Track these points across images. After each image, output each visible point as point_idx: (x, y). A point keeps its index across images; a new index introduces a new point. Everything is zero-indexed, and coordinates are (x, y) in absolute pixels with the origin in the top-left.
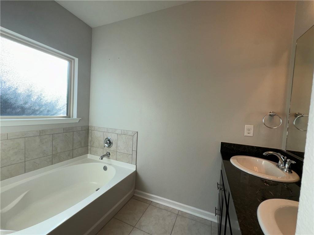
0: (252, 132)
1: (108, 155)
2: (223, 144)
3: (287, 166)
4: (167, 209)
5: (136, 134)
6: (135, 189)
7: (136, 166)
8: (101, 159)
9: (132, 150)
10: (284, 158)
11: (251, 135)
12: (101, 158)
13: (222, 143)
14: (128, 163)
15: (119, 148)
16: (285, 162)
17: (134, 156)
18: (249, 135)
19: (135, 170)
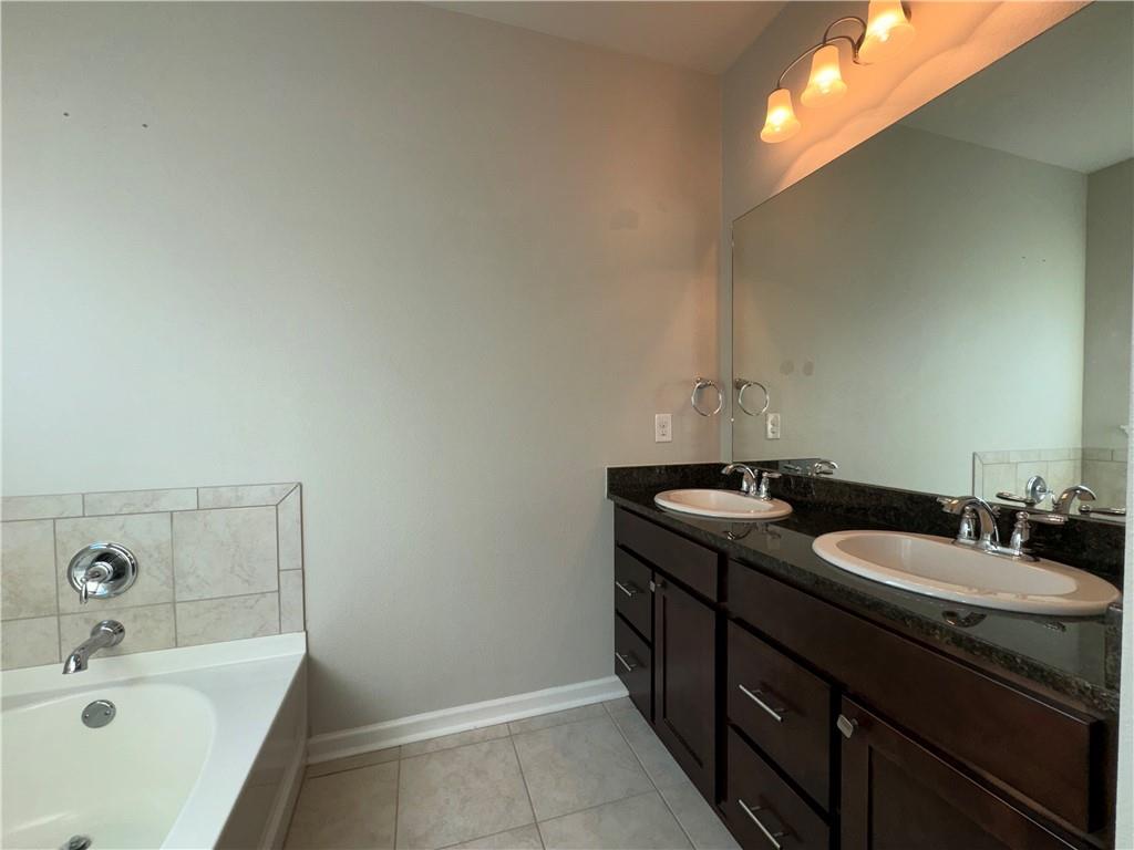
0: (669, 428)
1: (108, 638)
2: (613, 472)
3: (764, 488)
4: (468, 740)
5: (295, 496)
6: (310, 735)
7: (304, 633)
8: (78, 668)
9: (279, 571)
10: (753, 471)
11: (668, 438)
12: (72, 665)
13: (609, 469)
14: (254, 636)
15: (191, 580)
16: (759, 480)
17: (291, 593)
18: (664, 439)
19: (304, 651)
